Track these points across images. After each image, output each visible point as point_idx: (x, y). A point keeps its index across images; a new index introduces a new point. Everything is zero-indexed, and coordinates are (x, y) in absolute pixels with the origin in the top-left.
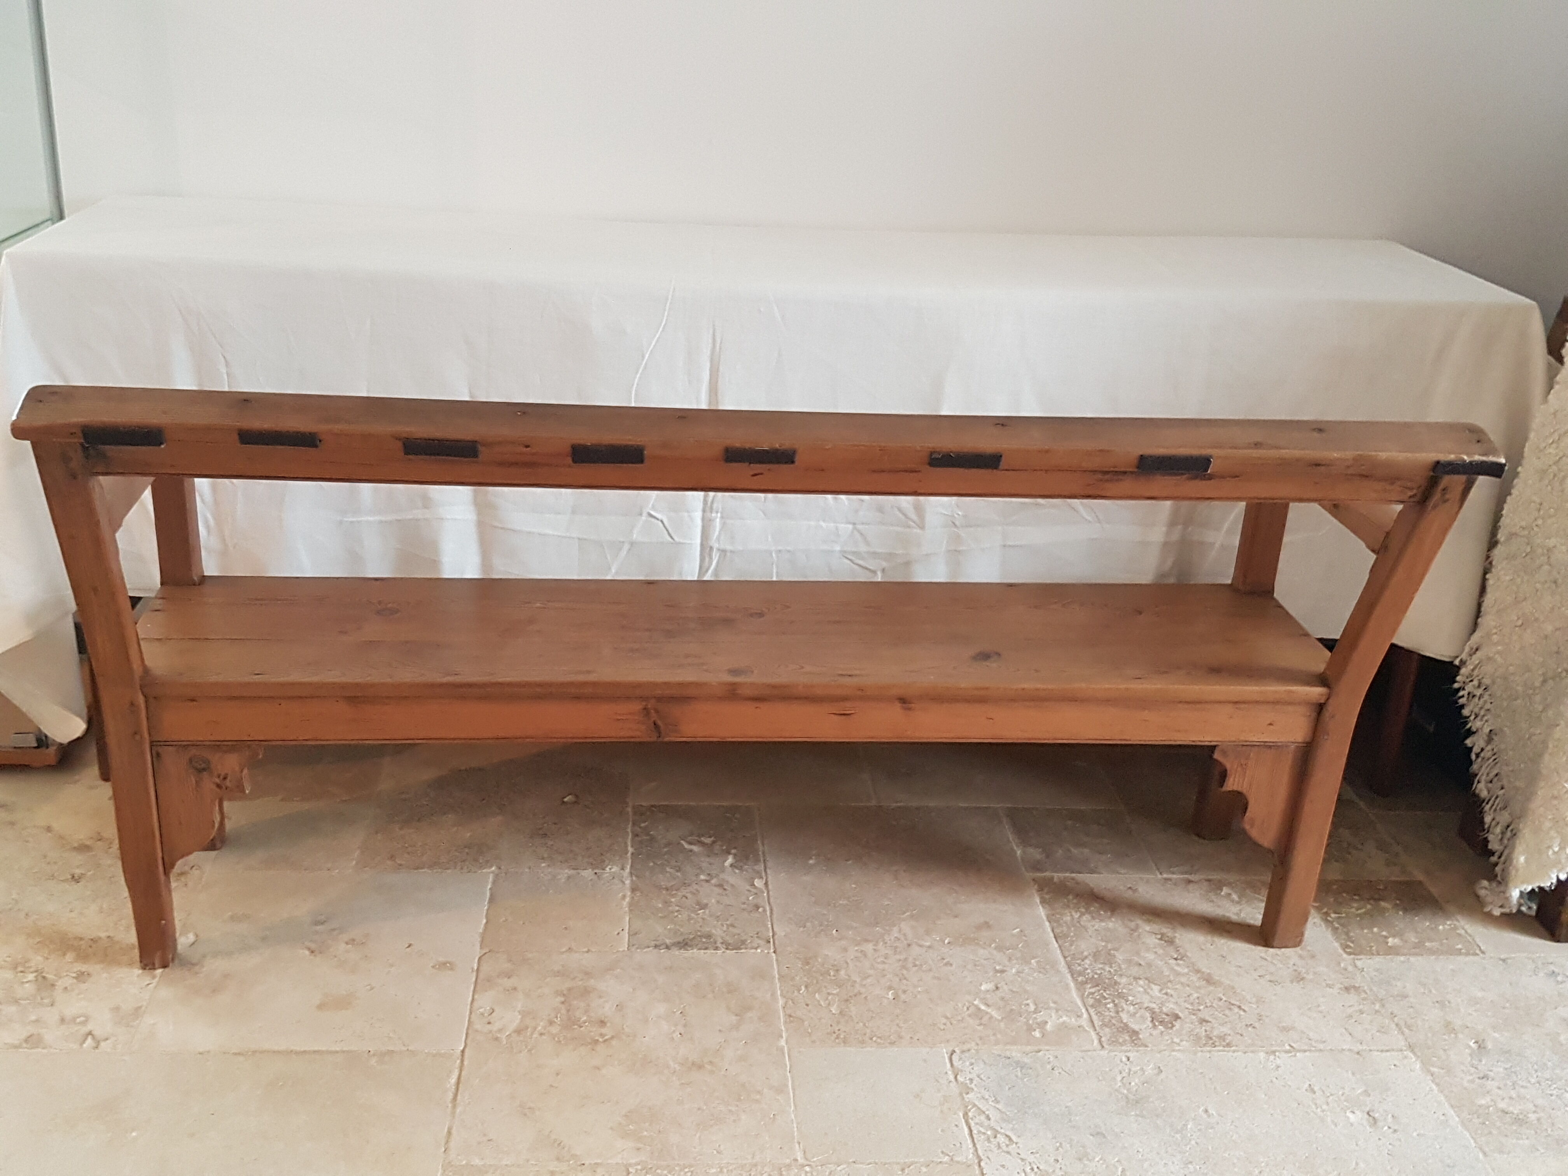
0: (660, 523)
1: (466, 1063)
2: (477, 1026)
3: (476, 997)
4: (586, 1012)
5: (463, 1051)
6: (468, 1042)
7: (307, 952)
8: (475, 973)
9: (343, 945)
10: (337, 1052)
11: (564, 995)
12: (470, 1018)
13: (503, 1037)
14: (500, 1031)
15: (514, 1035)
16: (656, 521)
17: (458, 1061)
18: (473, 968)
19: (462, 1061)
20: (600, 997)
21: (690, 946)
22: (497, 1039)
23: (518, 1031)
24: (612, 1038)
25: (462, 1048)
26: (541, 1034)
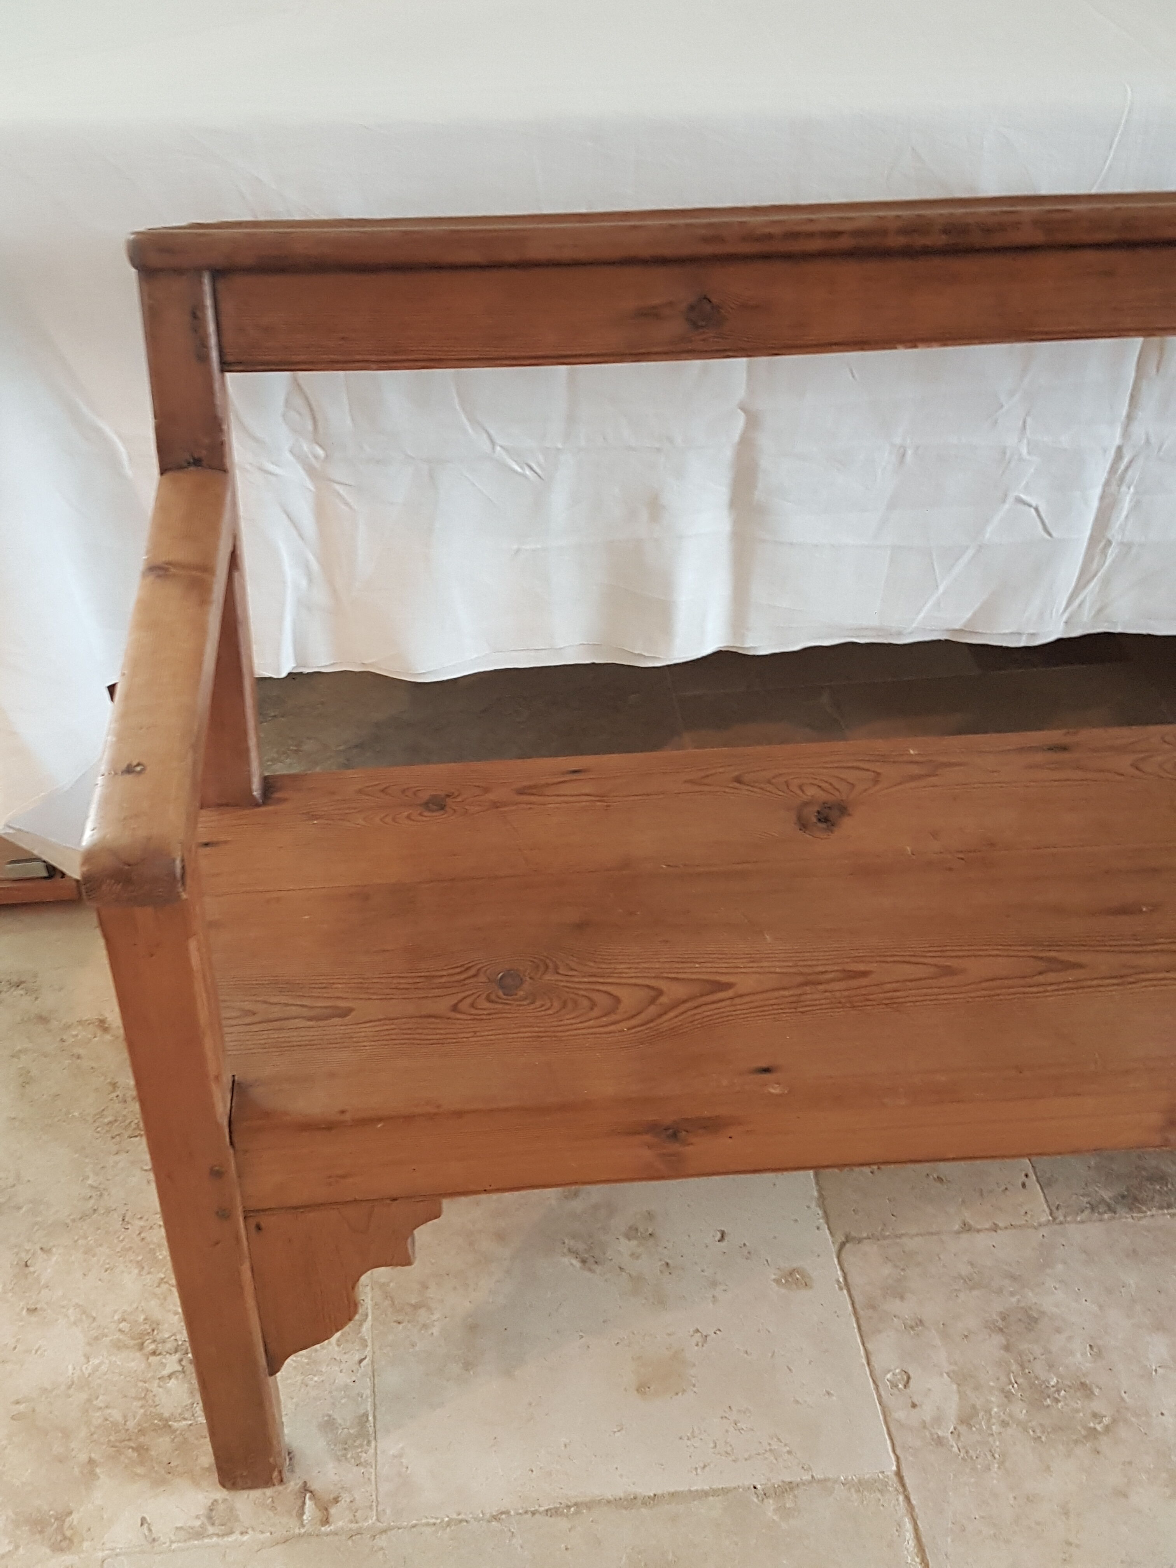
0: (1033, 511)
1: (914, 1502)
2: (899, 1415)
3: (869, 1346)
4: (1051, 1366)
5: (899, 1474)
6: (898, 1452)
7: (576, 1263)
8: (845, 1292)
9: (623, 1240)
10: (706, 1494)
11: (1001, 1330)
12: (879, 1396)
13: (944, 1432)
14: (938, 1420)
15: (963, 1429)
16: (1026, 508)
17: (901, 1498)
18: (838, 1281)
19: (907, 1499)
20: (1058, 1331)
21: (1144, 1202)
22: (939, 1441)
23: (966, 1419)
24: (1114, 1421)
25: (894, 1468)
26: (1004, 1424)
